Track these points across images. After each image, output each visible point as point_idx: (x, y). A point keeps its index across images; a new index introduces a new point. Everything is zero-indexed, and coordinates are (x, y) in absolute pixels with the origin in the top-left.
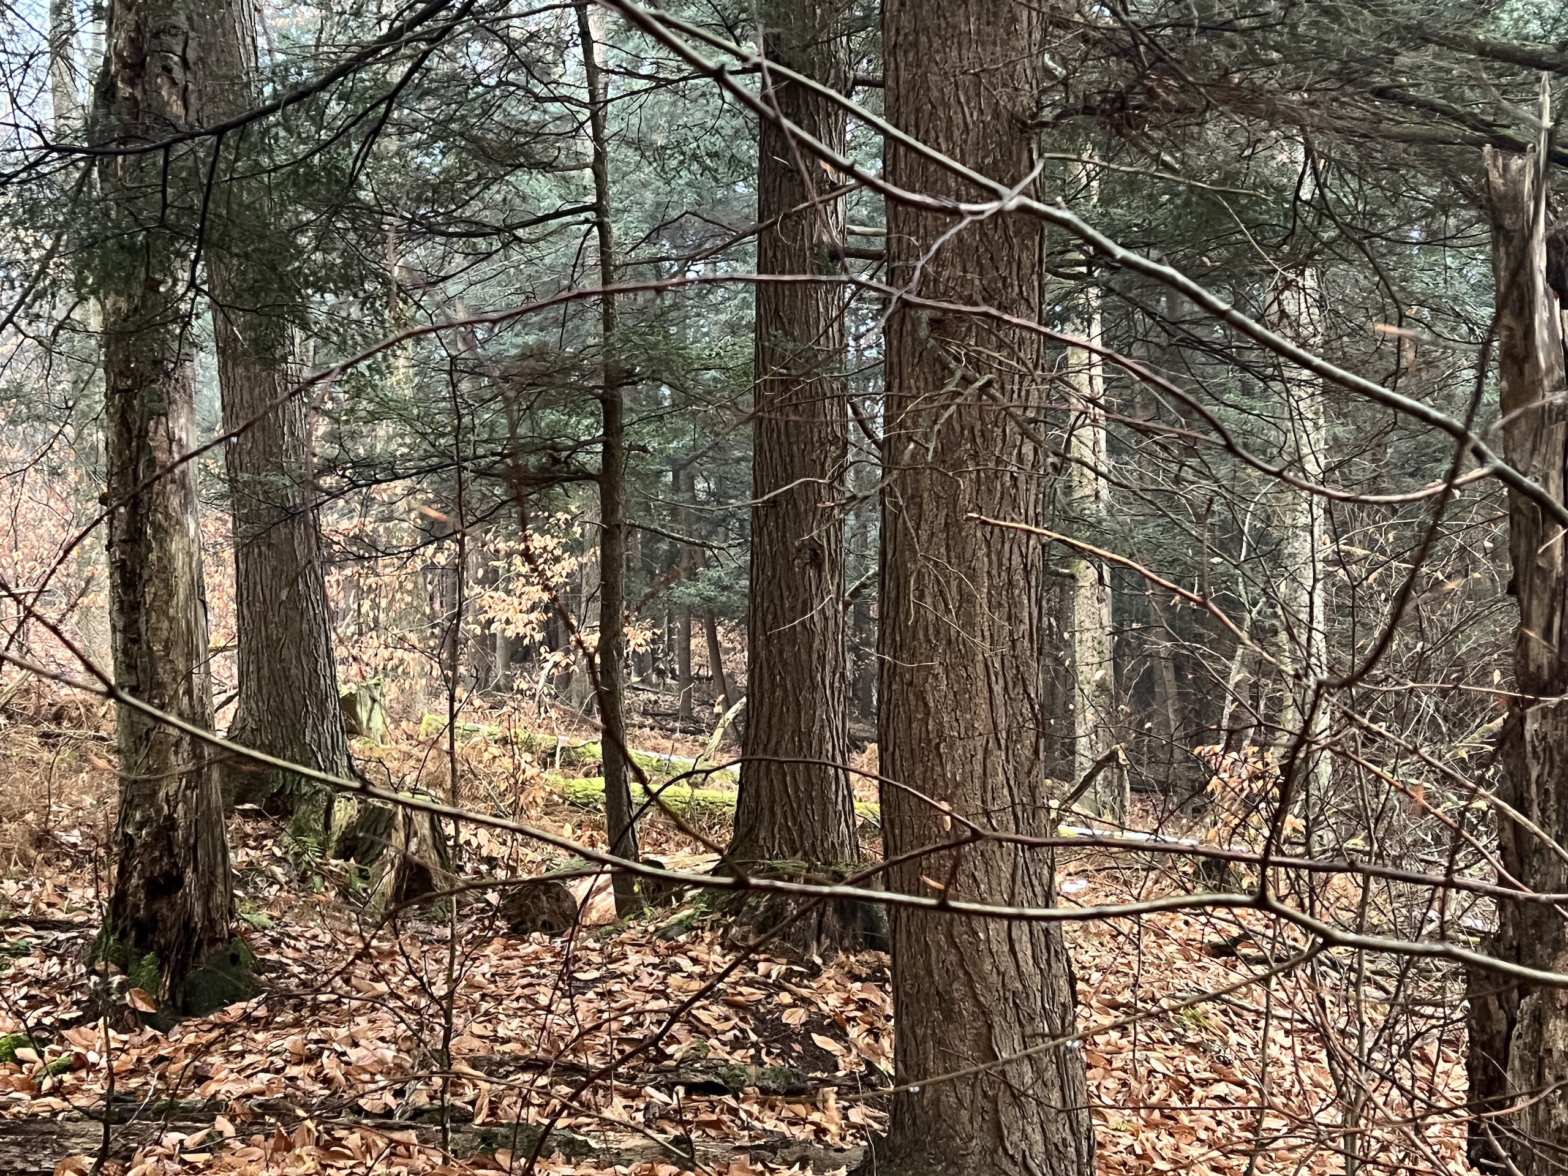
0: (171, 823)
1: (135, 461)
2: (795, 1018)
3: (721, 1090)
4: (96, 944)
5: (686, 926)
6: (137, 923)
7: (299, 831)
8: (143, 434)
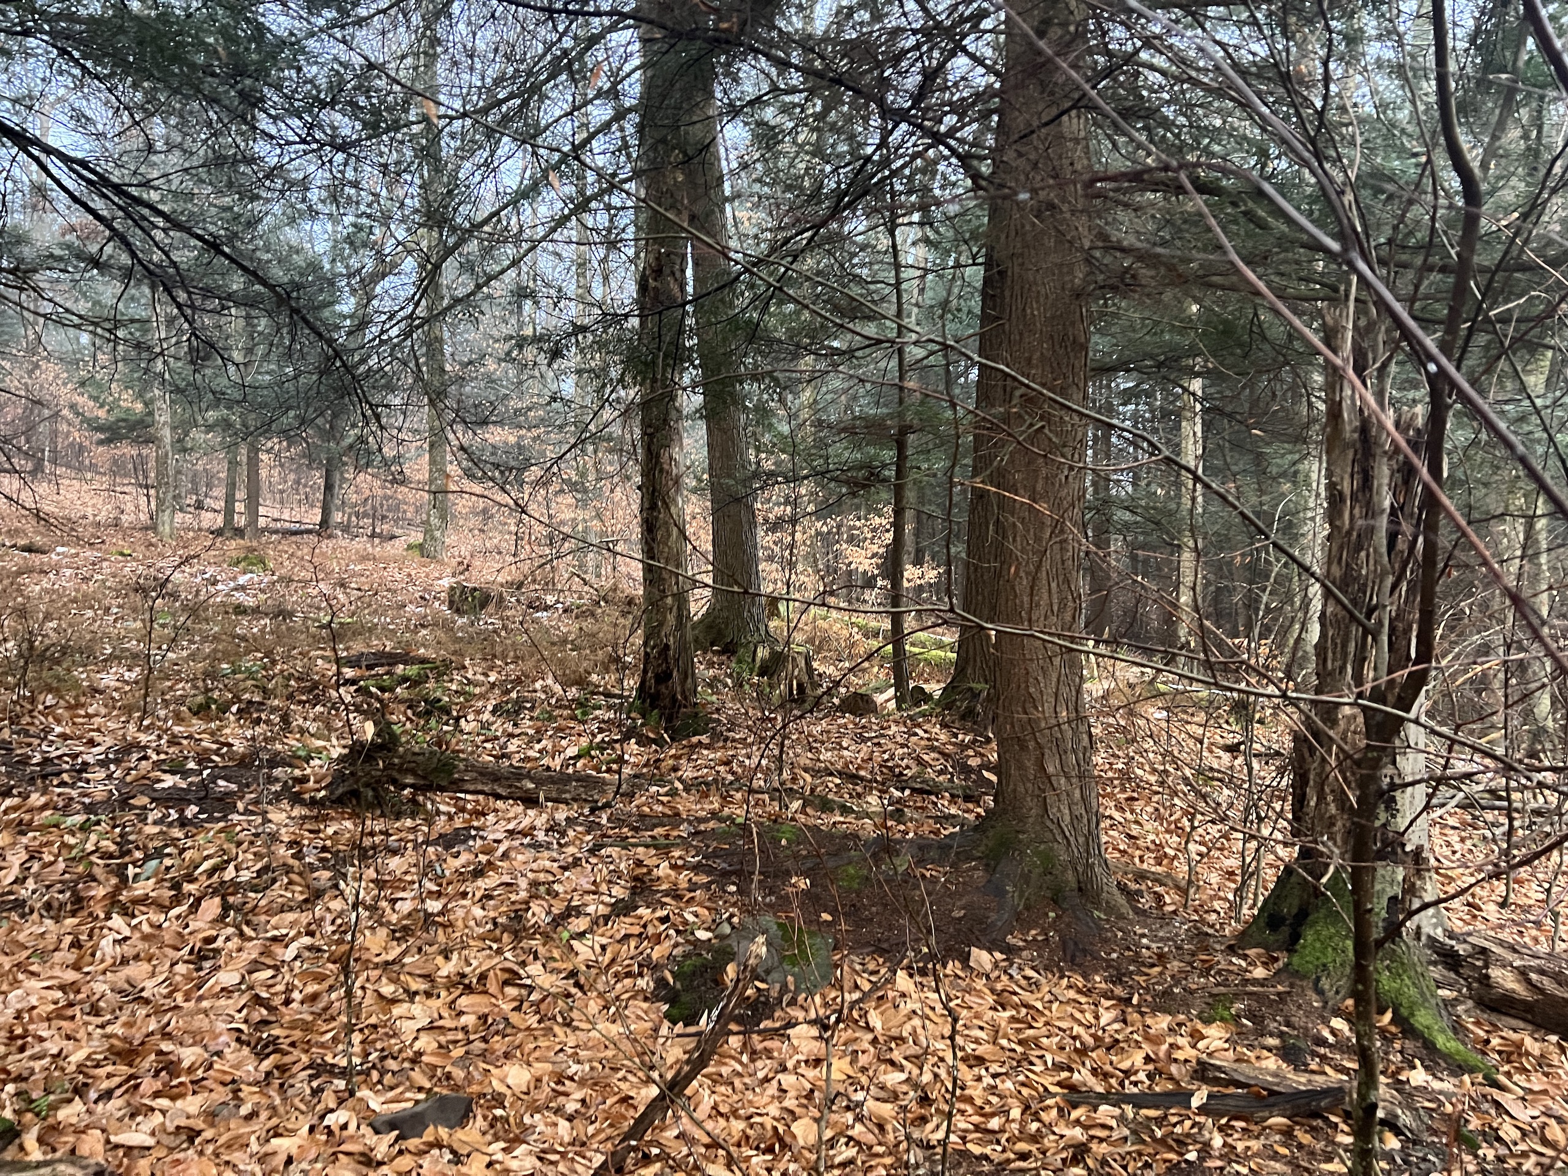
0: (667, 647)
1: (654, 469)
2: (974, 762)
3: (929, 793)
4: (631, 704)
5: (923, 714)
6: (651, 696)
7: (739, 662)
8: (658, 456)
